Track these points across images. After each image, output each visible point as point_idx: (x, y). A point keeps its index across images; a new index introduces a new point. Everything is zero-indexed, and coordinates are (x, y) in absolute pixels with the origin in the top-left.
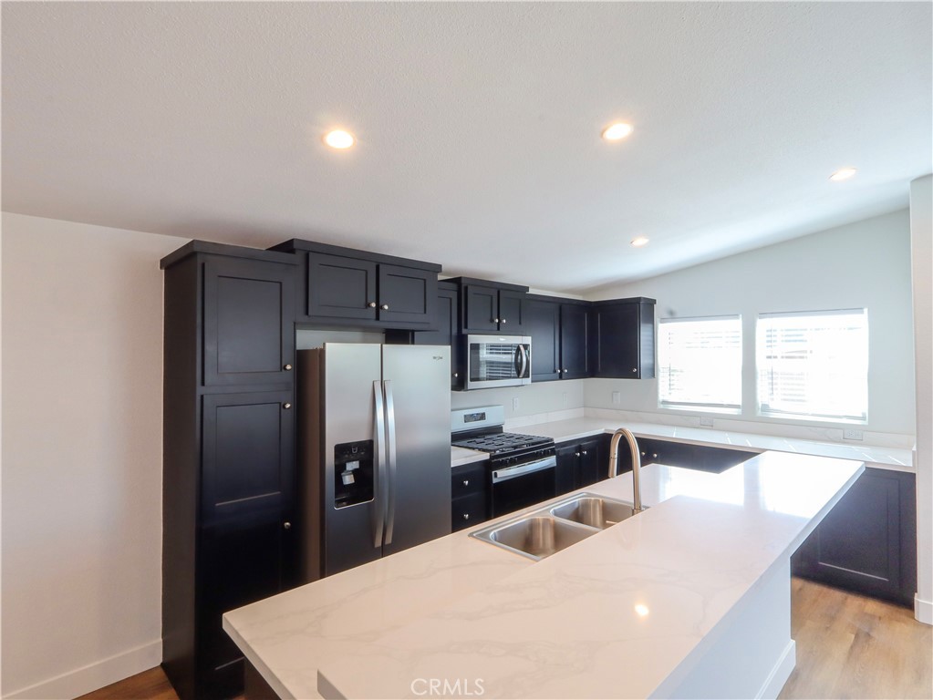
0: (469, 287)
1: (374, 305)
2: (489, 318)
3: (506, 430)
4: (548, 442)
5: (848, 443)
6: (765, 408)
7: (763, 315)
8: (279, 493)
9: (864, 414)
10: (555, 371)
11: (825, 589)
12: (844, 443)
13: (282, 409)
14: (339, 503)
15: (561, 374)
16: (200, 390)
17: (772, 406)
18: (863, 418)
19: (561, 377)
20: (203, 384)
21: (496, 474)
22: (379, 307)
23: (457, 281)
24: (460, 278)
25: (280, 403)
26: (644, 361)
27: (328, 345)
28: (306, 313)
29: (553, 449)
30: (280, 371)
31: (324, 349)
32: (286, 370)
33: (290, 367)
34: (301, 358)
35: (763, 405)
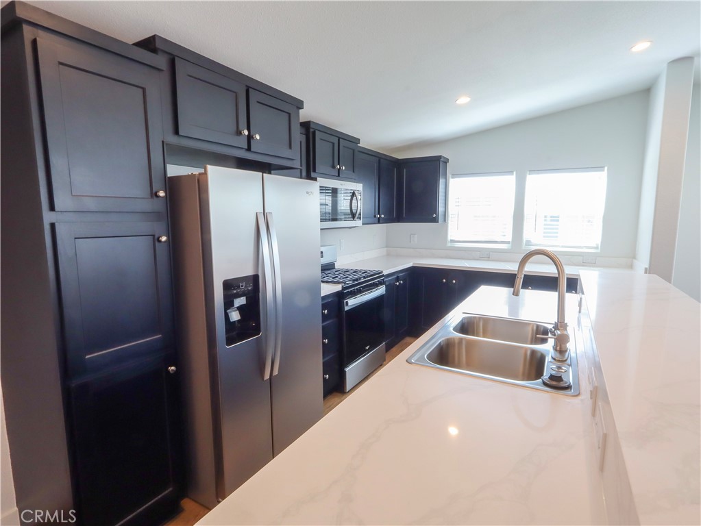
0: (317, 132)
1: (246, 132)
2: (331, 163)
3: (337, 266)
4: (380, 275)
5: (586, 266)
6: (528, 243)
7: (532, 171)
8: (160, 336)
9: (597, 245)
10: (375, 216)
12: (583, 266)
13: (157, 243)
14: (230, 341)
15: (379, 219)
16: (48, 217)
17: (533, 241)
18: (597, 248)
19: (379, 222)
20: (52, 208)
21: (347, 302)
22: (250, 137)
23: (306, 126)
24: (309, 122)
25: (154, 236)
26: (441, 209)
27: (210, 168)
28: (176, 132)
29: (383, 280)
30: (152, 197)
31: (205, 173)
32: (158, 196)
33: (162, 194)
34: (173, 185)
35: (527, 241)
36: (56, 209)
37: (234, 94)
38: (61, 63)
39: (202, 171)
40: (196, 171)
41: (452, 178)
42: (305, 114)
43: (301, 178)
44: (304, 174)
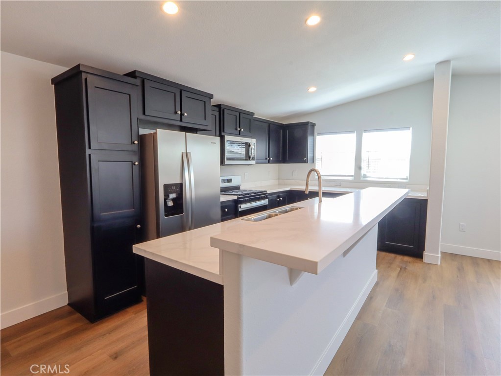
0: (225, 110)
1: (179, 112)
2: (235, 127)
3: (242, 188)
4: (264, 193)
6: (365, 176)
7: (366, 131)
8: (134, 209)
9: (407, 177)
10: (266, 159)
11: (387, 254)
13: (133, 165)
14: (166, 215)
15: (269, 160)
16: (88, 151)
17: (368, 175)
18: (407, 179)
19: (269, 162)
20: (90, 148)
21: (240, 206)
22: (182, 115)
23: (219, 106)
24: (221, 105)
25: (132, 162)
26: (309, 155)
27: (158, 130)
28: (144, 113)
29: (267, 196)
30: (132, 144)
31: (156, 133)
32: (134, 144)
33: (136, 142)
34: (142, 138)
35: (364, 175)
36: (92, 148)
37: (174, 94)
38: (96, 87)
39: (154, 131)
40: (152, 131)
41: (318, 135)
42: (214, 102)
43: (216, 136)
44: (218, 133)
